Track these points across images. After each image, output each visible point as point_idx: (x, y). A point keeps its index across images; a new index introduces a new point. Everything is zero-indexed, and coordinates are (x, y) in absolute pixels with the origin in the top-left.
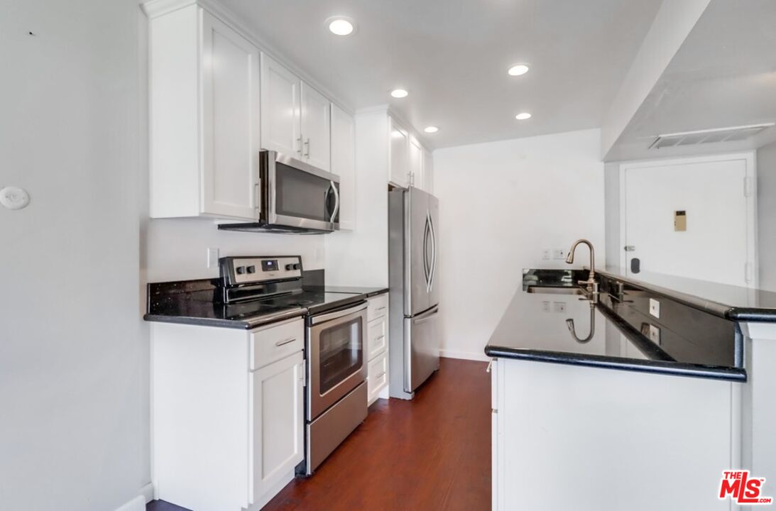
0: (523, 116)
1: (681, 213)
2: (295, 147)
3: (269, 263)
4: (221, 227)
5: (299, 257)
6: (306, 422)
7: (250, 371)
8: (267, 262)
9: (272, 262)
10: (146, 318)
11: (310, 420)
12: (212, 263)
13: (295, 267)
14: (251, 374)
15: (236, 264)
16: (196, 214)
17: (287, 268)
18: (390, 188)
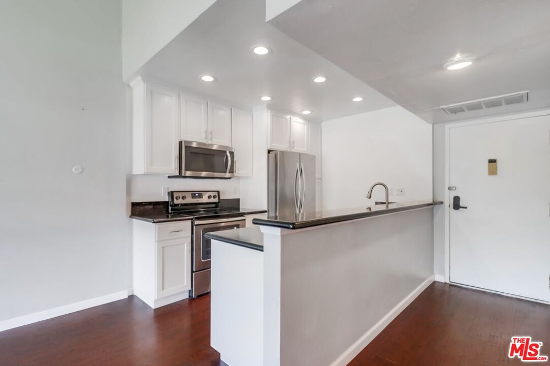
0: (358, 99)
1: (492, 161)
2: (203, 136)
3: (197, 195)
4: (169, 177)
5: (218, 192)
6: (192, 272)
7: (156, 241)
8: (195, 194)
9: (199, 194)
10: (130, 217)
11: (194, 271)
12: (164, 194)
13: (214, 197)
14: (156, 243)
15: (175, 195)
16: (143, 173)
17: (209, 197)
18: (269, 152)
